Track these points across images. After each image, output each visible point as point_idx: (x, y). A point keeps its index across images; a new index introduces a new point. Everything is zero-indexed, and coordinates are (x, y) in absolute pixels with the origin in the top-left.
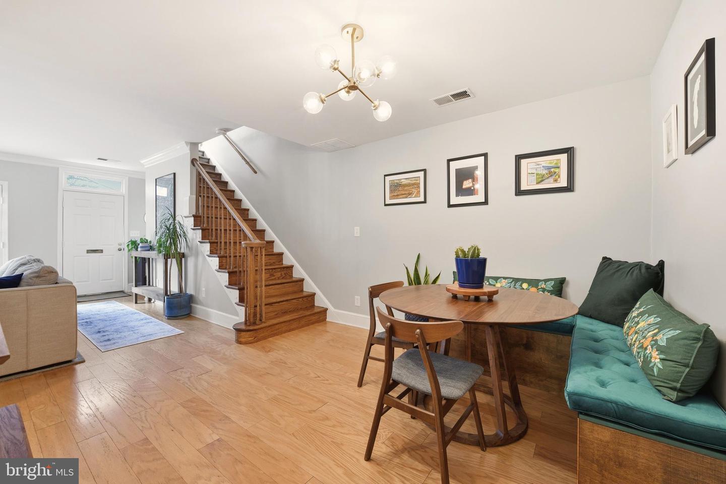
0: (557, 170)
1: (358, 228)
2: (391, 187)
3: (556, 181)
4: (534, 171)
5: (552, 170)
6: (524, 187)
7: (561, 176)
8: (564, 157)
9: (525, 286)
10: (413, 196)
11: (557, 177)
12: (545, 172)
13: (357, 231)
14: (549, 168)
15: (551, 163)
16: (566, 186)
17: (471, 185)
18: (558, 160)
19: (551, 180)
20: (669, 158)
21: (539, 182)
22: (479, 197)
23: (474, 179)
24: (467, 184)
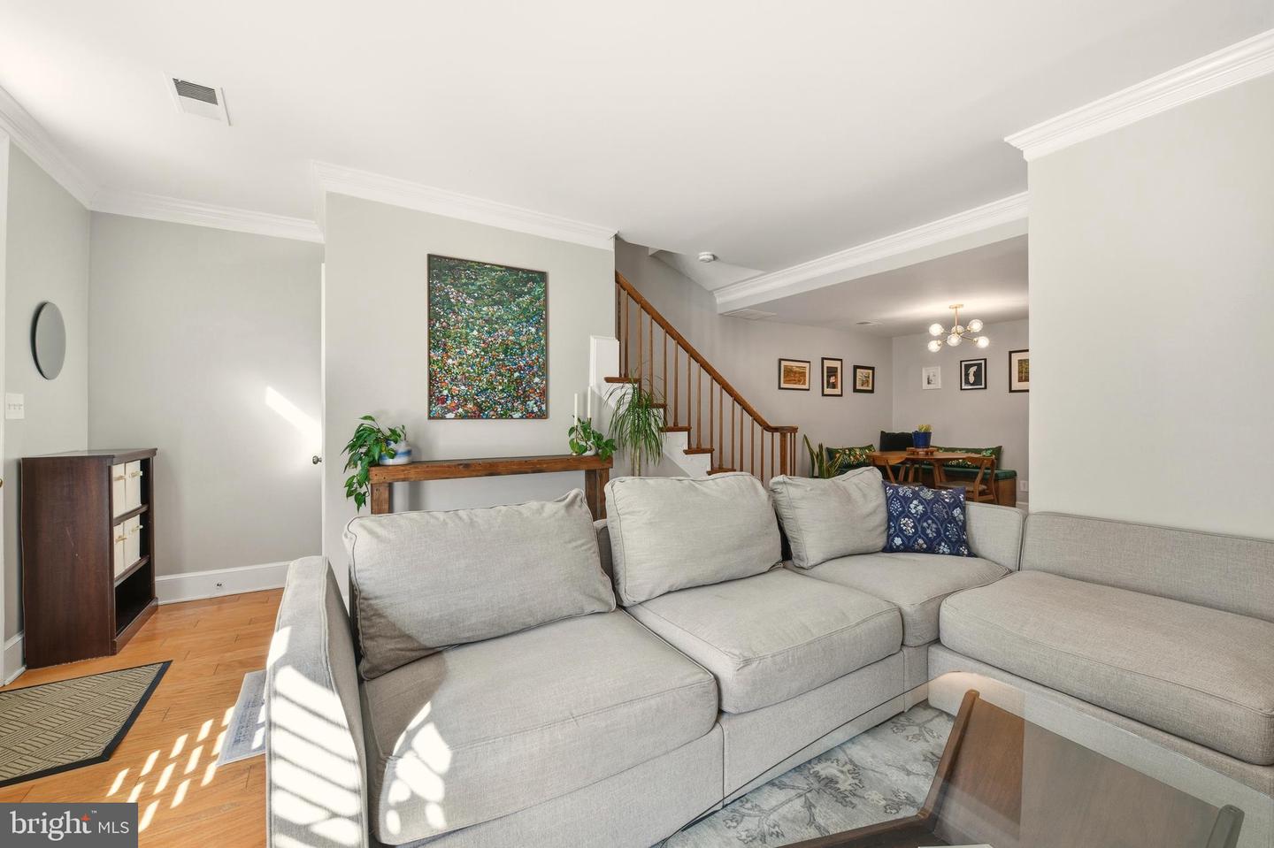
2: (785, 371)
10: (801, 383)
12: (865, 379)
15: (867, 374)
19: (866, 385)
20: (931, 386)
21: (862, 385)
22: (837, 391)
23: (836, 378)
24: (833, 379)
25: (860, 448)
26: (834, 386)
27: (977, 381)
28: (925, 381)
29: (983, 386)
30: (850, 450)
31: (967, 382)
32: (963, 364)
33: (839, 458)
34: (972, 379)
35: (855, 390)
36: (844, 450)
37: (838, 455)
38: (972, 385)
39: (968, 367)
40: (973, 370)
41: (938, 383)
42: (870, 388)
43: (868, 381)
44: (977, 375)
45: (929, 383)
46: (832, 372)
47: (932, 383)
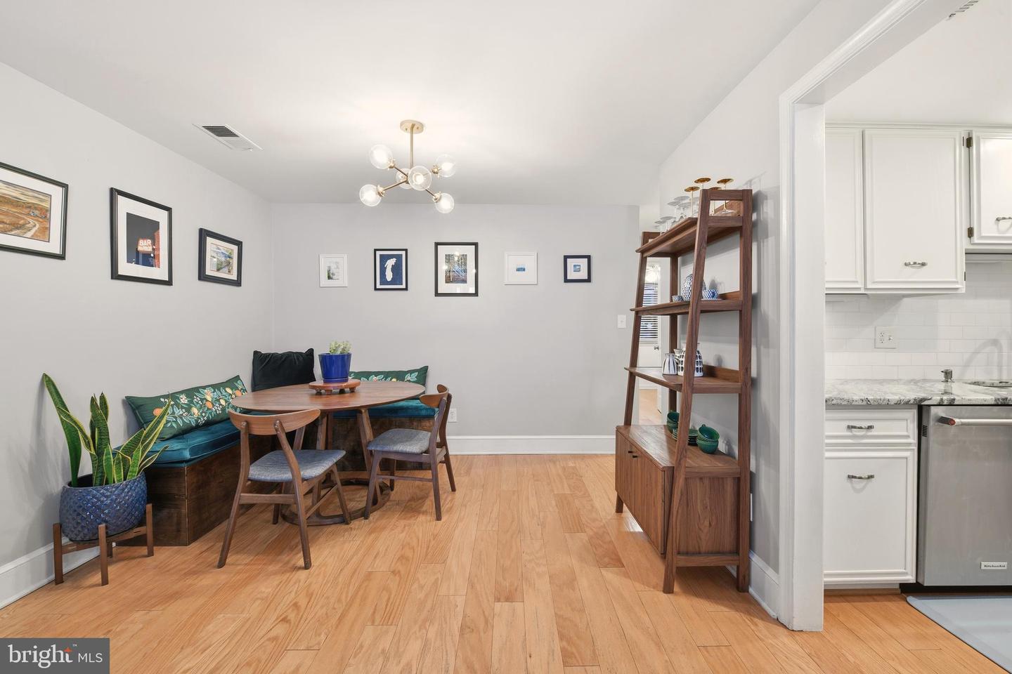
0: (231, 261)
4: (216, 255)
5: (229, 259)
6: (208, 271)
7: (233, 269)
8: (235, 248)
9: (229, 390)
10: (30, 235)
11: (229, 267)
12: (223, 259)
14: (225, 257)
15: (227, 251)
16: (236, 279)
17: (150, 249)
18: (231, 250)
19: (226, 270)
20: (331, 283)
21: (218, 270)
22: (160, 272)
23: (155, 241)
24: (144, 246)
25: (216, 387)
26: (148, 260)
27: (397, 278)
28: (324, 275)
29: (404, 286)
30: (191, 393)
31: (384, 281)
32: (378, 253)
33: (162, 417)
34: (389, 276)
35: (203, 276)
36: (174, 396)
37: (158, 412)
38: (391, 283)
39: (384, 259)
40: (390, 263)
41: (342, 279)
42: (234, 277)
43: (229, 264)
44: (397, 269)
45: (329, 278)
46: (141, 228)
47: (334, 277)
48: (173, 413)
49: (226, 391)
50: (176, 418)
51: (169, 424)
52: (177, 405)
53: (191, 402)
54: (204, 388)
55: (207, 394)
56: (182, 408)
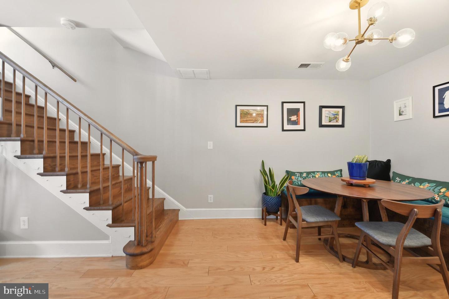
0: (338, 116)
1: (212, 143)
2: (241, 114)
3: (337, 121)
4: (328, 115)
5: (336, 116)
6: (323, 123)
7: (339, 120)
8: (341, 110)
9: (329, 175)
10: (259, 122)
11: (338, 120)
12: (333, 116)
13: (210, 145)
14: (334, 115)
15: (335, 112)
16: (341, 124)
17: (296, 119)
18: (338, 111)
19: (335, 121)
20: (401, 118)
21: (330, 122)
22: (300, 127)
23: (298, 116)
24: (294, 118)
25: (323, 173)
26: (296, 123)
28: (396, 113)
30: (310, 173)
31: (442, 109)
32: (437, 89)
35: (321, 126)
36: (301, 173)
37: (293, 177)
41: (409, 114)
43: (336, 118)
45: (400, 114)
47: (403, 114)
48: (298, 179)
49: (327, 175)
50: (298, 181)
51: (295, 183)
52: (301, 176)
53: (307, 176)
54: (318, 172)
55: (317, 174)
56: (302, 178)
